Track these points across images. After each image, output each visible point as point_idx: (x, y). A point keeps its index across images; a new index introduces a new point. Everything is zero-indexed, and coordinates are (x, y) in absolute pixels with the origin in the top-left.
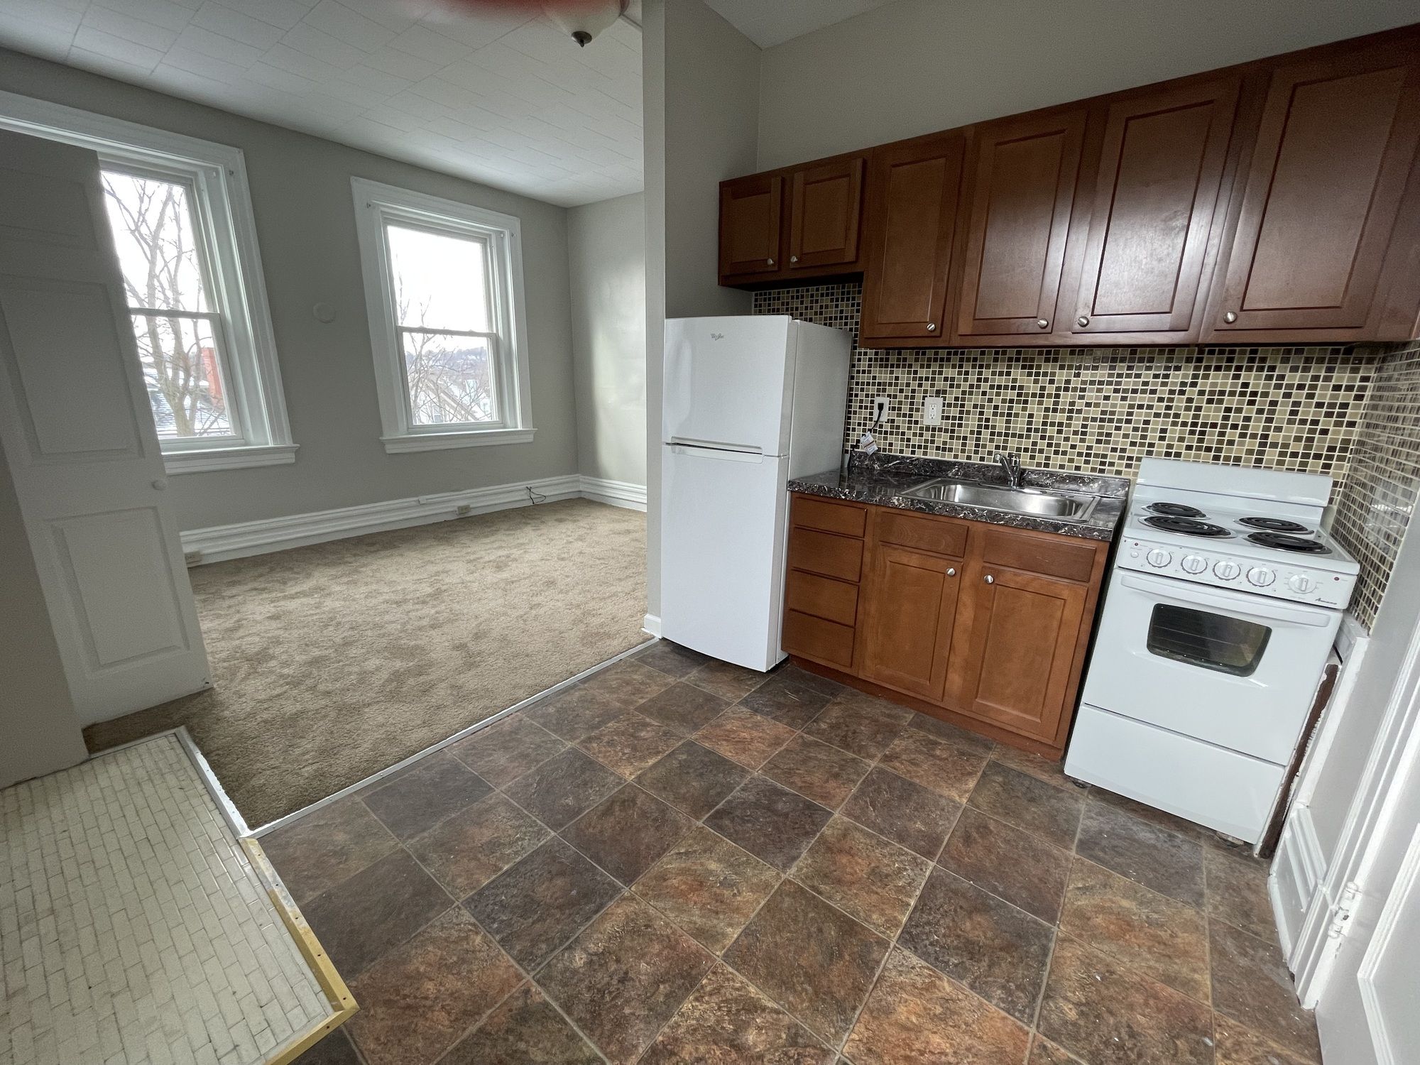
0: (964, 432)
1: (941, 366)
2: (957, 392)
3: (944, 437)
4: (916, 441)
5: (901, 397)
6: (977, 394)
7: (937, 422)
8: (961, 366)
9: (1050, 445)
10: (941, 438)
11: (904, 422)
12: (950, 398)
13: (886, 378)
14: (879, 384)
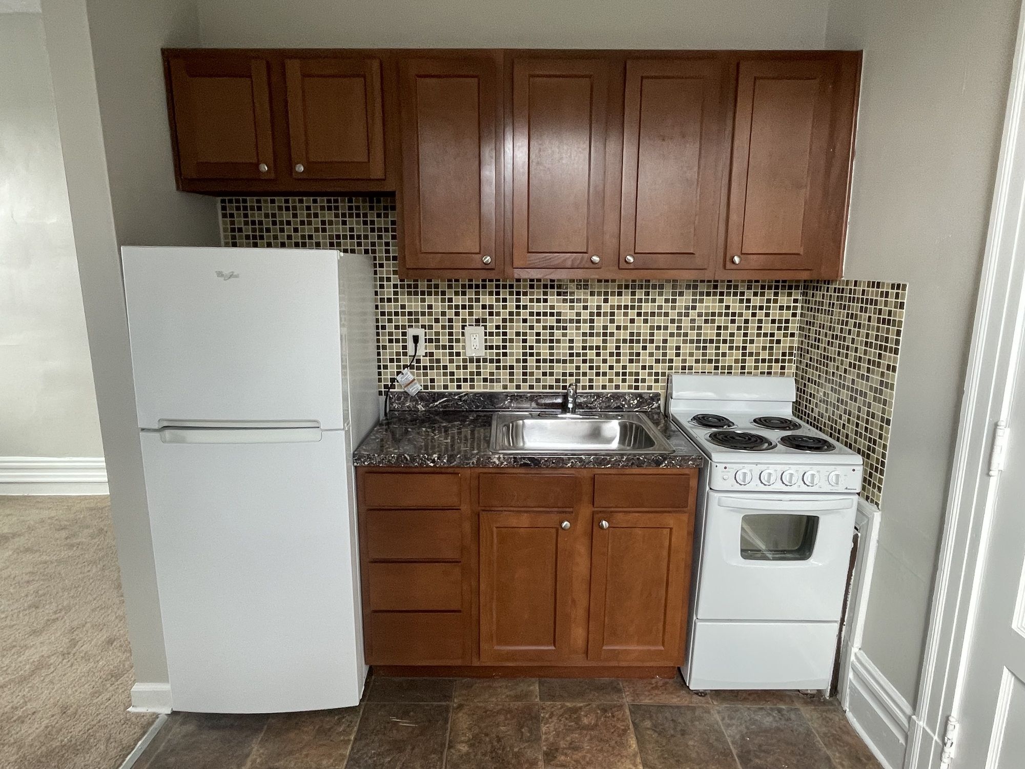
0: (509, 361)
1: (477, 293)
2: (497, 320)
3: (490, 368)
4: (460, 374)
5: (437, 327)
6: (518, 321)
7: (482, 353)
8: (498, 293)
9: (591, 368)
10: (487, 369)
11: (444, 354)
12: (491, 326)
13: (416, 307)
14: (410, 314)
